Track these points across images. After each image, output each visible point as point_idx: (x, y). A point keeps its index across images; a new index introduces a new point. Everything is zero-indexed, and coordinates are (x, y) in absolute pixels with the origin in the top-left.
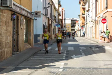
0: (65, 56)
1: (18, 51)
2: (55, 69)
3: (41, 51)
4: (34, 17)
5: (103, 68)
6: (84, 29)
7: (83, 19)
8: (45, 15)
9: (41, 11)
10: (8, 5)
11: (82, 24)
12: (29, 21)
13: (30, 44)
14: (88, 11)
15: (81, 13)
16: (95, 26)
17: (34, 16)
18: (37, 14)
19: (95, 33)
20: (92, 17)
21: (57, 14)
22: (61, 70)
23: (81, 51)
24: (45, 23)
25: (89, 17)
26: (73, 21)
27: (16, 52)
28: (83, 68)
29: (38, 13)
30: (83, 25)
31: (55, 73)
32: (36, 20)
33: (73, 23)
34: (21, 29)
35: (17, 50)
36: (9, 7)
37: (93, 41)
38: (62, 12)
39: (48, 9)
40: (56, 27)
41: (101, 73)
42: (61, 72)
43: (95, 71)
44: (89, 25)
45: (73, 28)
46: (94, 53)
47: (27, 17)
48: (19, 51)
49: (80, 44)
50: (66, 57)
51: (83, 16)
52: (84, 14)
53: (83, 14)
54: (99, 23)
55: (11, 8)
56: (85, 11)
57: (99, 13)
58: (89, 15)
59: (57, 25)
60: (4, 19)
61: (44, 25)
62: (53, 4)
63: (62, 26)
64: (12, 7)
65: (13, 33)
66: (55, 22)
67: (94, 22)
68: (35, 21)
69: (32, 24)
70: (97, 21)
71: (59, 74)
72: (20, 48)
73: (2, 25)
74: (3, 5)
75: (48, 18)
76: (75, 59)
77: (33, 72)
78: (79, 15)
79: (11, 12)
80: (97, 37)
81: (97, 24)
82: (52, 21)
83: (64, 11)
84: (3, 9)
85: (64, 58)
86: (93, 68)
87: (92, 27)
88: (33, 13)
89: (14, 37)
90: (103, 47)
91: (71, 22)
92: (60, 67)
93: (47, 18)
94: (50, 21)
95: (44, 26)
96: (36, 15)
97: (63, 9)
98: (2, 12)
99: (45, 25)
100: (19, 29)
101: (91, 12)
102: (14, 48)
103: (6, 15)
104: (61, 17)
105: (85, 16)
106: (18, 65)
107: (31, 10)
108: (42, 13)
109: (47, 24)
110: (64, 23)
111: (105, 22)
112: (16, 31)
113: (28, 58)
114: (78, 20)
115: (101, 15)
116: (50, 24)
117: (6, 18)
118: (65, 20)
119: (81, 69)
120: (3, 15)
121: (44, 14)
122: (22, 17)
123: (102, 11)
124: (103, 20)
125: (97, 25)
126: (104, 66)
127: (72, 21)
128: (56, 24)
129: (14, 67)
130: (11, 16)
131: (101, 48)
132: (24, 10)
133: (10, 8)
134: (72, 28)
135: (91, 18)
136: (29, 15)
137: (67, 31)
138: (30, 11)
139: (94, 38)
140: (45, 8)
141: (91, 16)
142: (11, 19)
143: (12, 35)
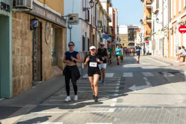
0: (118, 87)
1: (41, 80)
2: (103, 108)
4: (67, 23)
5: (181, 107)
6: (150, 42)
7: (147, 26)
8: (86, 20)
9: (78, 14)
10: (25, 4)
11: (147, 34)
12: (59, 30)
13: (61, 68)
14: (156, 12)
15: (145, 17)
16: (168, 38)
17: (67, 21)
18: (71, 19)
19: (169, 50)
20: (163, 24)
21: (105, 18)
22: (112, 110)
23: (144, 78)
24: (86, 33)
25: (158, 22)
26: (132, 29)
27: (38, 80)
28: (148, 107)
29: (73, 18)
30: (148, 36)
31: (102, 115)
32: (70, 28)
33: (132, 32)
34: (47, 43)
35: (40, 78)
36: (27, 8)
37: (165, 62)
38: (114, 15)
39: (90, 10)
40: (104, 40)
41: (178, 115)
42: (112, 113)
43: (168, 111)
44: (158, 36)
46: (167, 81)
47: (54, 23)
48: (43, 79)
49: (143, 68)
50: (119, 89)
51: (148, 21)
52: (150, 19)
53: (147, 19)
54: (175, 32)
55: (30, 9)
56: (151, 14)
57: (174, 17)
58: (157, 19)
59: (105, 37)
60: (18, 28)
61: (83, 36)
62: (98, 2)
63: (113, 37)
64: (32, 8)
65: (33, 50)
66: (102, 31)
67: (167, 30)
68: (68, 30)
69: (63, 35)
70: (171, 29)
71: (109, 117)
72: (45, 75)
73: (15, 38)
74: (17, 6)
75: (91, 26)
76: (135, 91)
77: (66, 113)
78: (141, 20)
79: (29, 16)
80: (171, 55)
81: (172, 34)
82: (96, 30)
83: (116, 13)
84: (16, 11)
85: (117, 91)
86: (164, 107)
87: (164, 38)
88: (65, 18)
89: (35, 58)
90: (182, 72)
91: (128, 31)
92: (111, 106)
93: (89, 26)
94: (94, 30)
95: (84, 38)
96: (71, 21)
97: (115, 10)
98: (15, 17)
99: (85, 36)
100: (43, 43)
101: (162, 15)
102: (35, 74)
103: (21, 21)
104: (111, 24)
105: (152, 21)
106: (41, 103)
107: (62, 13)
108: (80, 17)
109: (88, 36)
110: (116, 33)
111: (185, 32)
112: (38, 46)
113: (58, 91)
114: (139, 27)
115: (179, 20)
116: (93, 36)
117: (22, 27)
118: (118, 28)
119: (145, 109)
120: (17, 22)
121: (84, 19)
122: (48, 23)
123: (180, 12)
124: (182, 27)
125: (171, 37)
126: (184, 103)
127: (129, 29)
128: (103, 35)
129: (36, 105)
130: (29, 22)
131: (178, 74)
132: (50, 12)
133: (28, 10)
134: (130, 42)
135: (161, 25)
136: (58, 21)
138: (60, 15)
139: (166, 57)
140: (84, 9)
141: (160, 21)
142: (29, 27)
143: (31, 54)
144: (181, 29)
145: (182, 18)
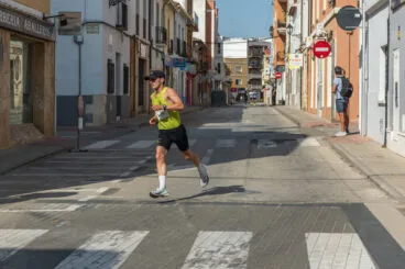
0: (134, 167)
3: (70, 151)
6: (284, 74)
7: (280, 41)
8: (117, 26)
11: (278, 58)
12: (37, 49)
13: (40, 128)
14: (293, 11)
15: (275, 19)
16: (307, 67)
17: (56, 28)
20: (301, 36)
23: (209, 150)
24: (118, 55)
25: (290, 33)
26: (256, 47)
29: (68, 21)
30: (280, 63)
32: (79, 44)
44: (295, 62)
45: (257, 76)
47: (19, 32)
50: (136, 170)
51: (281, 30)
52: (284, 25)
53: (280, 25)
56: (286, 14)
57: (317, 22)
58: (289, 27)
59: (176, 63)
61: (109, 60)
63: (204, 66)
66: (170, 52)
69: (47, 58)
78: (272, 29)
80: (312, 105)
82: (151, 47)
83: (213, 11)
85: (126, 174)
93: (127, 39)
94: (144, 51)
95: (110, 65)
96: (65, 27)
99: (114, 61)
105: (286, 31)
107: (46, 9)
109: (125, 59)
110: (213, 55)
116: (142, 61)
118: (219, 45)
121: (114, 24)
123: (324, 13)
127: (250, 48)
128: (174, 60)
134: (252, 76)
135: (298, 40)
137: (234, 85)
139: (304, 109)
140: (113, 3)
141: (297, 31)
144: (318, 49)
145: (325, 25)
